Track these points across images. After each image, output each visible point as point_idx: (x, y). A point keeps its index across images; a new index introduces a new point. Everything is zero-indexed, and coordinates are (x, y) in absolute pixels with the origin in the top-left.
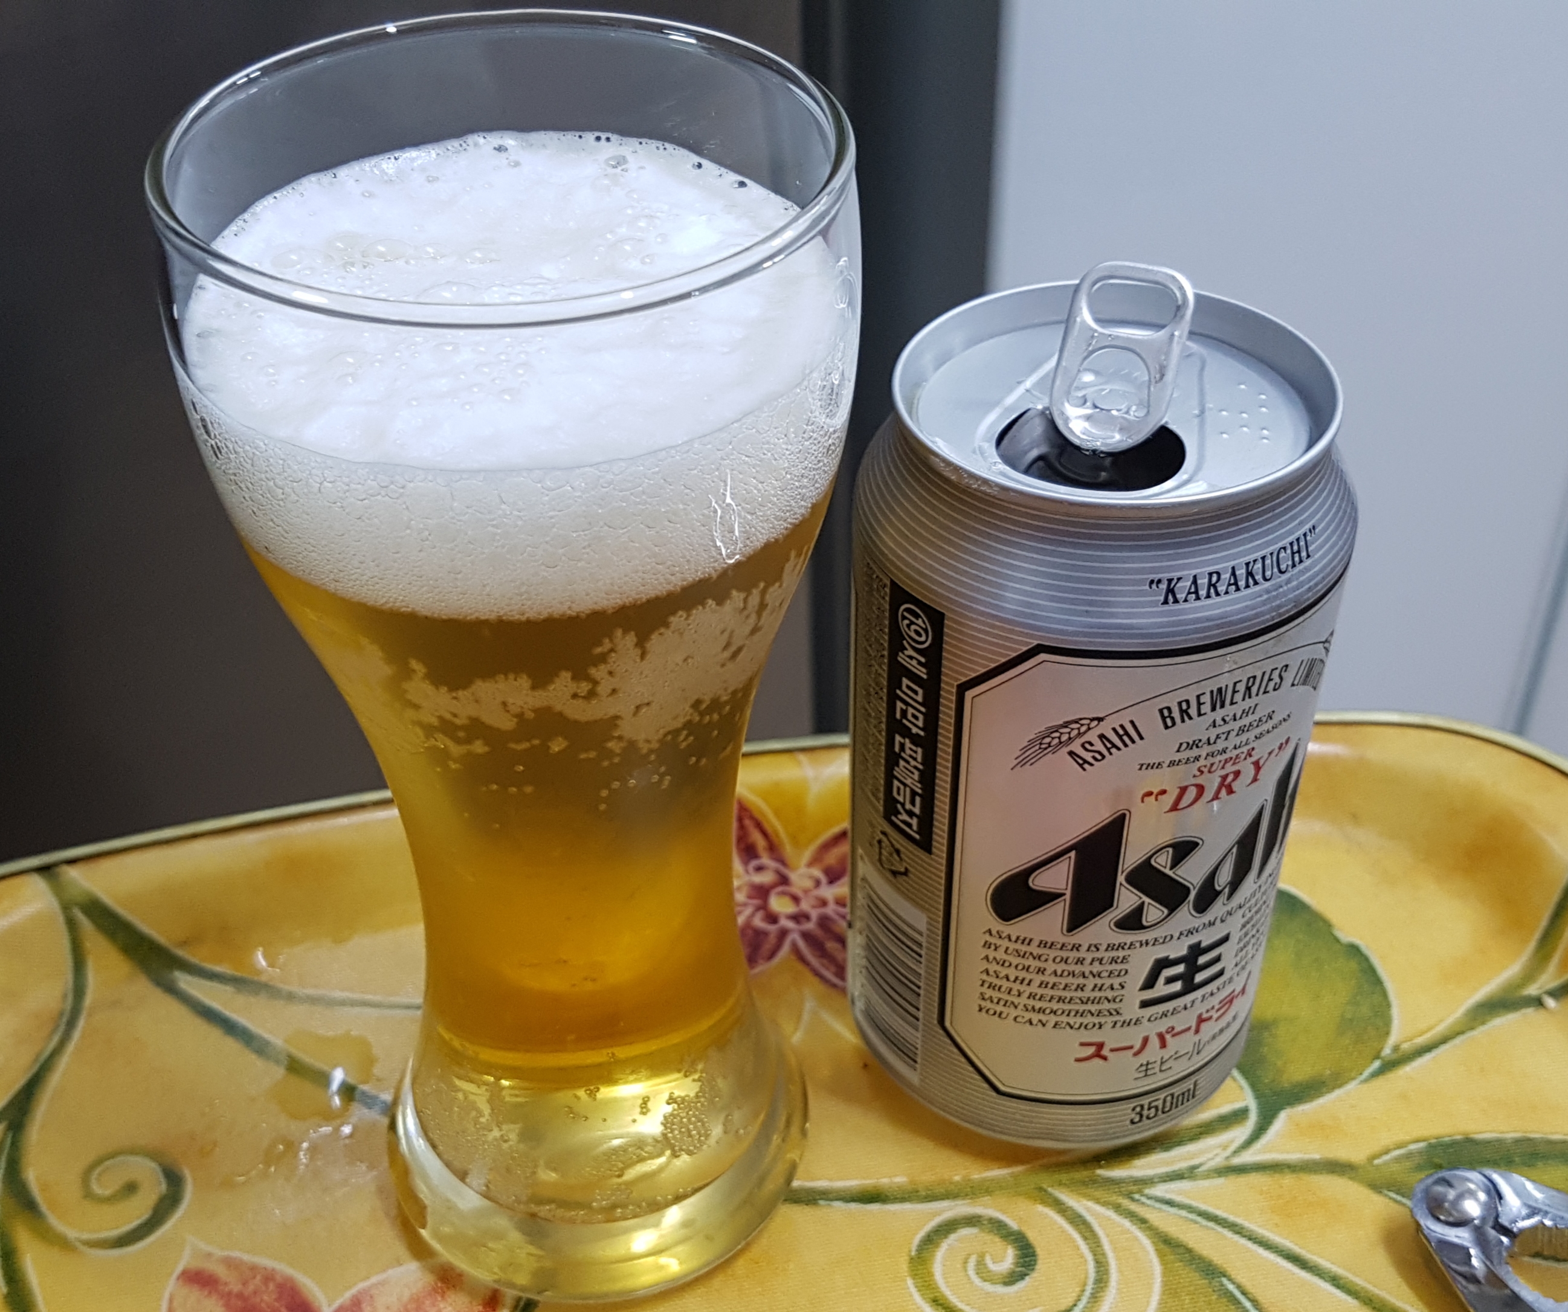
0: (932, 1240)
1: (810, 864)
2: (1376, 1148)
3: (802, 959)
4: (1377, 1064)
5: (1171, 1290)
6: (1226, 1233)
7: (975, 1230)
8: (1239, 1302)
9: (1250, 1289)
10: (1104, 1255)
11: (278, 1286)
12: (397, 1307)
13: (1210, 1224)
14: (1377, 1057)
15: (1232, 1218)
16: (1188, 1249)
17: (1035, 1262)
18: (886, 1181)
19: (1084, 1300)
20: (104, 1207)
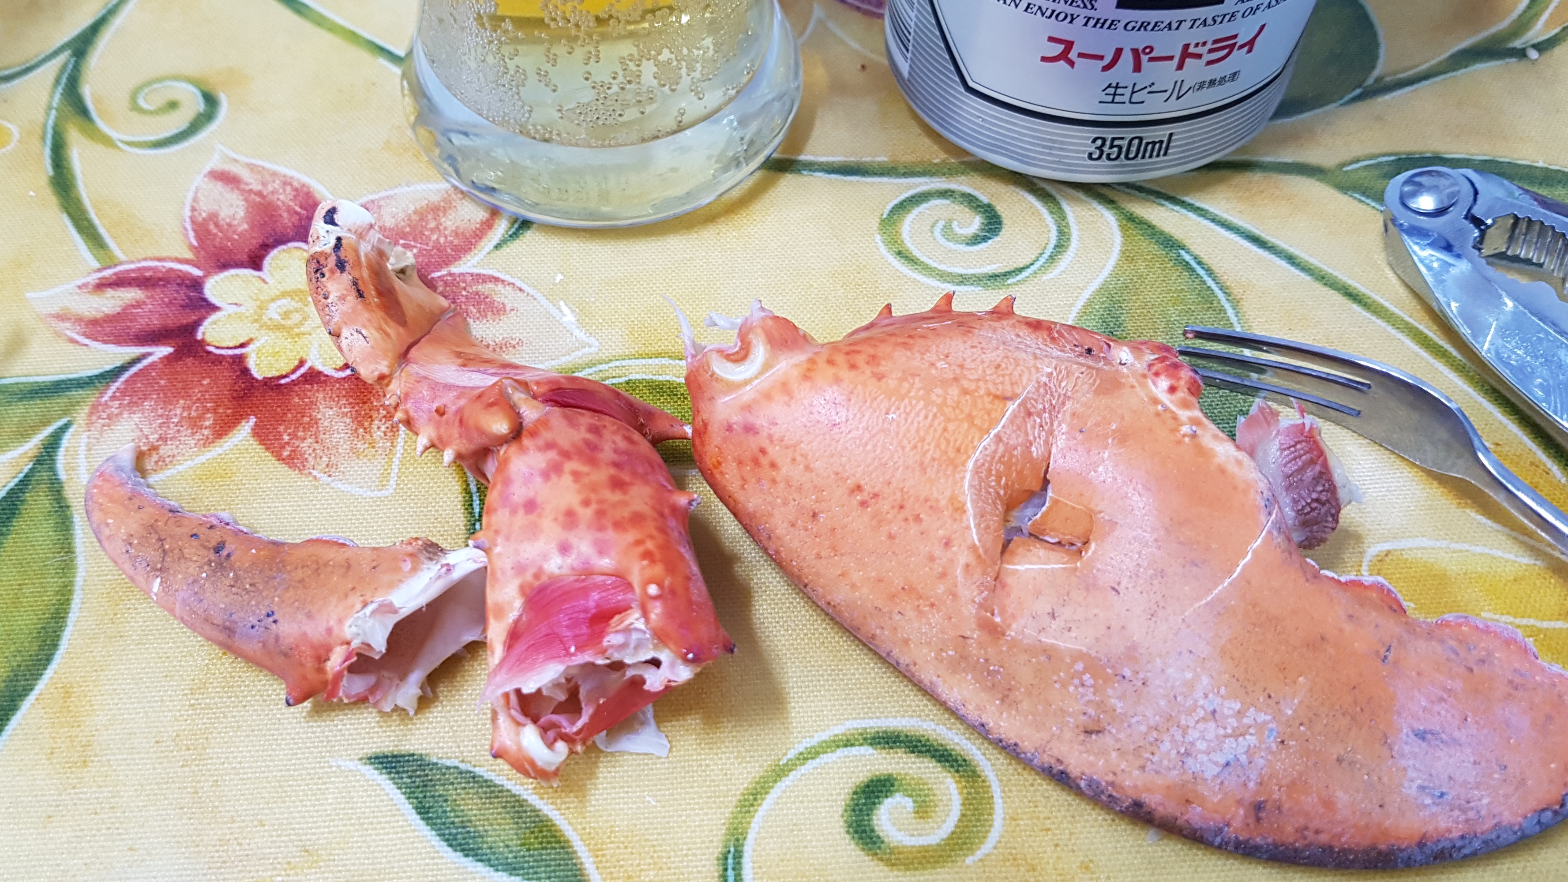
0: (903, 207)
2: (1347, 156)
4: (1358, 91)
5: (1127, 257)
6: (1191, 215)
7: (947, 202)
8: (1193, 270)
9: (1205, 259)
10: (1067, 226)
11: (296, 190)
12: (401, 215)
13: (1177, 208)
14: (1359, 86)
15: (1198, 204)
16: (1151, 226)
17: (1000, 229)
18: (869, 159)
19: (1042, 260)
20: (147, 119)
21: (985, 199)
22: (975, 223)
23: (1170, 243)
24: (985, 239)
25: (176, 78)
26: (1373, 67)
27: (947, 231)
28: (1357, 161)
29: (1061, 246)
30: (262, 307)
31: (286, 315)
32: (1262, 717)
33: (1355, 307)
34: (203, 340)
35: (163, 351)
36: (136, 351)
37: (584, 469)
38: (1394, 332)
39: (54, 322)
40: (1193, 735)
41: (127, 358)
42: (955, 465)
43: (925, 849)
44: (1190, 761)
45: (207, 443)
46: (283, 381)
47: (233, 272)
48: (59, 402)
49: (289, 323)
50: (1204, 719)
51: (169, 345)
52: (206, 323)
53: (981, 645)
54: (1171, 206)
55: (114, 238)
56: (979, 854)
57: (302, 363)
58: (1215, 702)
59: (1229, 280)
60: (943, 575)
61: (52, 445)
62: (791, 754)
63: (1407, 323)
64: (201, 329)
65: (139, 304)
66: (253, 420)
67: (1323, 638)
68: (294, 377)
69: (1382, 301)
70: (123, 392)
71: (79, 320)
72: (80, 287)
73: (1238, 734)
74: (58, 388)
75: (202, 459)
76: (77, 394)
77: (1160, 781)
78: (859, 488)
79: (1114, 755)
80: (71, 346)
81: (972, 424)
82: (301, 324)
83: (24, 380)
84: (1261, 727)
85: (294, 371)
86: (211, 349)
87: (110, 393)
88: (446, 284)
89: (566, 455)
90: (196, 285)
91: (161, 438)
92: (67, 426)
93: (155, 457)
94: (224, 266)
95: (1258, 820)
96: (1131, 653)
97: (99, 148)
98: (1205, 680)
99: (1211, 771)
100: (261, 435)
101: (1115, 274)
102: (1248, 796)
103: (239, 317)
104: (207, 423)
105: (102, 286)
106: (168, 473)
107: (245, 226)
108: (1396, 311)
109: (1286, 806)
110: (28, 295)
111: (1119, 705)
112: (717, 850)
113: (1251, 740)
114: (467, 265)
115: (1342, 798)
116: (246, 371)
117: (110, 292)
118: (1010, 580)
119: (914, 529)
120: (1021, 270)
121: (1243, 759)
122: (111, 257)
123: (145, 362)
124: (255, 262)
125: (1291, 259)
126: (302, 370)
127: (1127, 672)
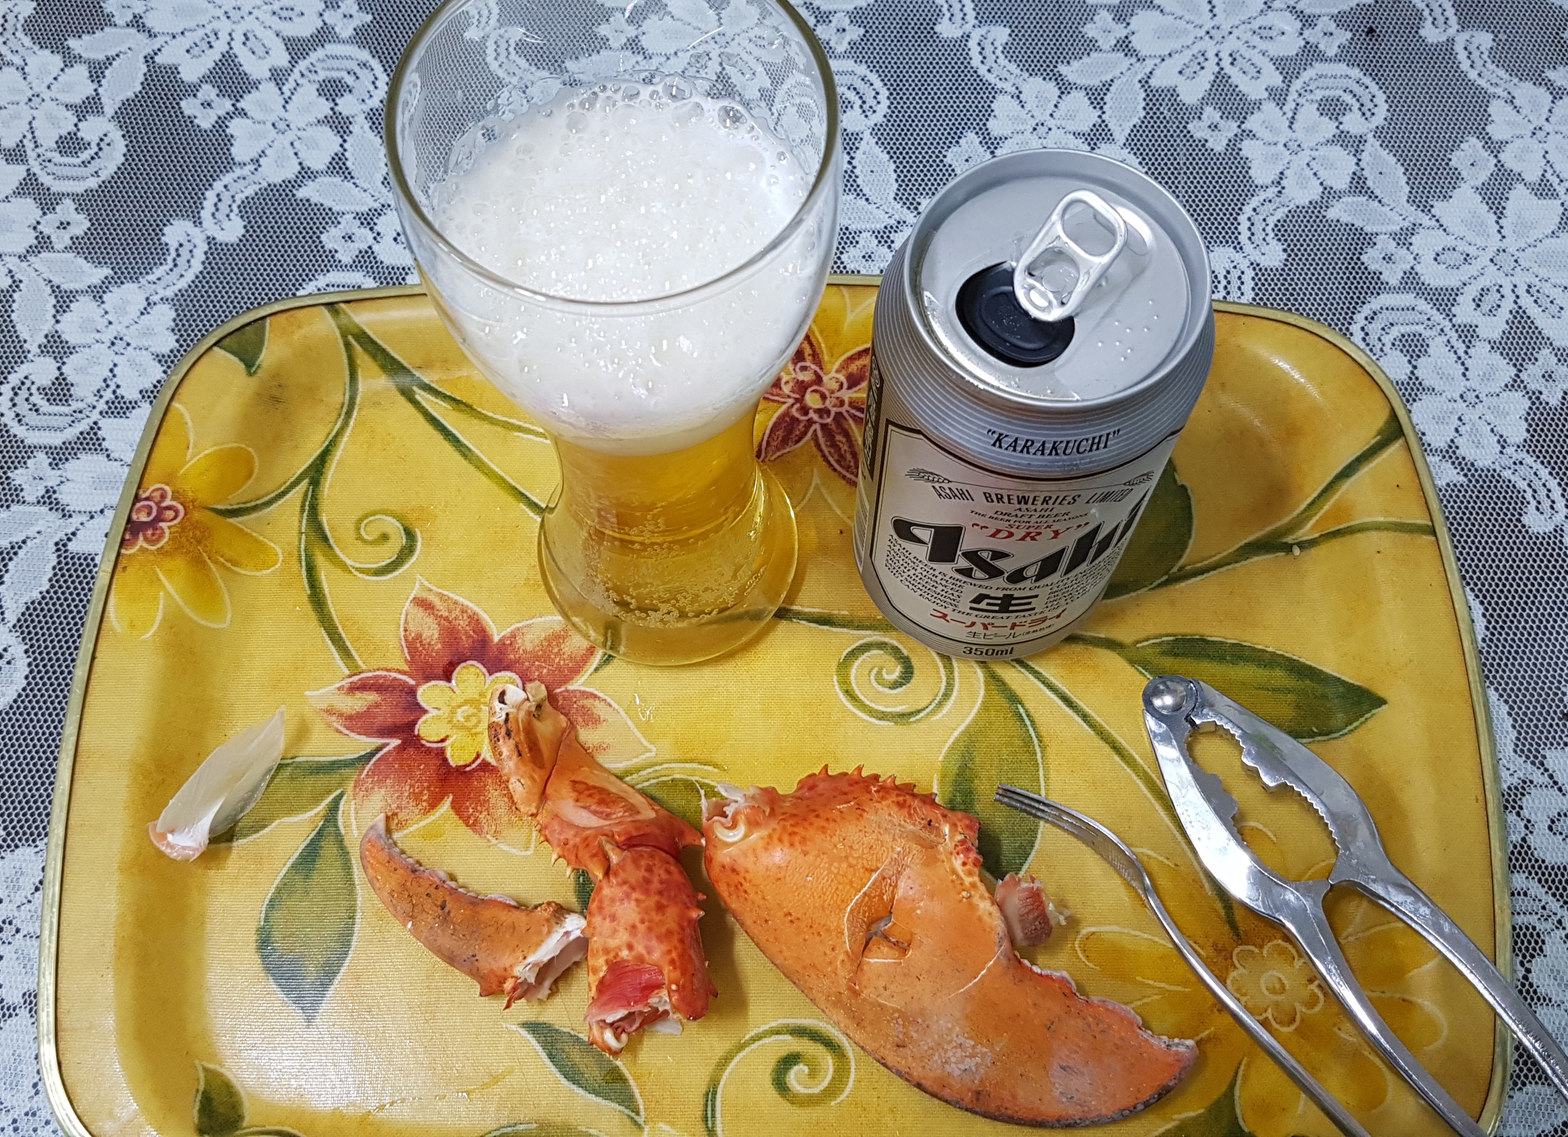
0: (853, 654)
1: (838, 371)
2: (1142, 636)
3: (818, 446)
4: (1165, 577)
5: (985, 707)
6: (1031, 676)
7: (882, 652)
8: (1023, 720)
9: (1032, 714)
10: (953, 679)
11: (469, 617)
12: (537, 642)
13: (1023, 670)
14: (1166, 573)
15: (1037, 668)
16: (1004, 684)
17: (911, 677)
18: (836, 612)
19: (933, 705)
20: (369, 548)
21: (905, 652)
22: (896, 672)
23: (1014, 699)
24: (901, 685)
25: (385, 512)
26: (1180, 557)
27: (879, 678)
28: (1147, 640)
29: (947, 695)
30: (453, 712)
31: (468, 718)
32: (985, 1050)
33: (1117, 758)
34: (418, 735)
35: (395, 742)
36: (380, 741)
37: (642, 897)
38: (1135, 778)
39: (325, 715)
40: (950, 1054)
41: (373, 747)
42: (842, 910)
43: (811, 1096)
44: (947, 1066)
45: (426, 812)
46: (468, 769)
47: (433, 683)
48: (335, 777)
49: (469, 724)
50: (955, 1047)
51: (398, 738)
52: (420, 722)
53: (849, 998)
54: (1019, 668)
55: (357, 650)
56: (839, 1100)
57: (478, 756)
58: (961, 1040)
59: (1043, 732)
60: (830, 963)
61: (334, 808)
62: (747, 1037)
63: (1146, 772)
64: (417, 727)
65: (377, 705)
66: (451, 797)
67: (1018, 1015)
68: (474, 766)
69: (1134, 754)
70: (373, 772)
71: (341, 715)
72: (339, 689)
73: (971, 1056)
74: (333, 766)
75: (422, 823)
76: (346, 771)
77: (931, 1075)
78: (790, 914)
79: (910, 1059)
80: (338, 735)
81: (852, 886)
82: (476, 726)
83: (311, 759)
84: (983, 1055)
85: (474, 761)
86: (424, 742)
87: (365, 772)
88: (564, 699)
89: (633, 888)
90: (412, 692)
91: (398, 807)
92: (341, 796)
93: (396, 821)
94: (428, 678)
95: (978, 1099)
96: (922, 1012)
97: (339, 572)
98: (957, 1029)
99: (957, 1073)
100: (457, 808)
101: (975, 721)
102: (974, 1088)
103: (439, 718)
104: (425, 798)
105: (354, 689)
106: (406, 832)
107: (439, 646)
108: (1141, 762)
109: (992, 1095)
110: (308, 693)
111: (915, 1035)
112: (703, 1089)
113: (978, 1060)
114: (577, 684)
115: (1021, 1093)
116: (445, 760)
117: (358, 694)
118: (865, 968)
119: (817, 939)
120: (919, 711)
121: (974, 1069)
122: (357, 667)
123: (385, 750)
124: (447, 676)
125: (1085, 717)
126: (479, 761)
127: (920, 1021)
